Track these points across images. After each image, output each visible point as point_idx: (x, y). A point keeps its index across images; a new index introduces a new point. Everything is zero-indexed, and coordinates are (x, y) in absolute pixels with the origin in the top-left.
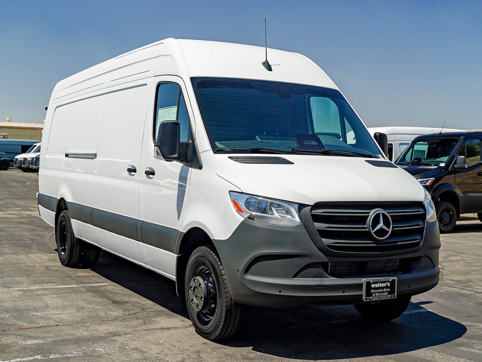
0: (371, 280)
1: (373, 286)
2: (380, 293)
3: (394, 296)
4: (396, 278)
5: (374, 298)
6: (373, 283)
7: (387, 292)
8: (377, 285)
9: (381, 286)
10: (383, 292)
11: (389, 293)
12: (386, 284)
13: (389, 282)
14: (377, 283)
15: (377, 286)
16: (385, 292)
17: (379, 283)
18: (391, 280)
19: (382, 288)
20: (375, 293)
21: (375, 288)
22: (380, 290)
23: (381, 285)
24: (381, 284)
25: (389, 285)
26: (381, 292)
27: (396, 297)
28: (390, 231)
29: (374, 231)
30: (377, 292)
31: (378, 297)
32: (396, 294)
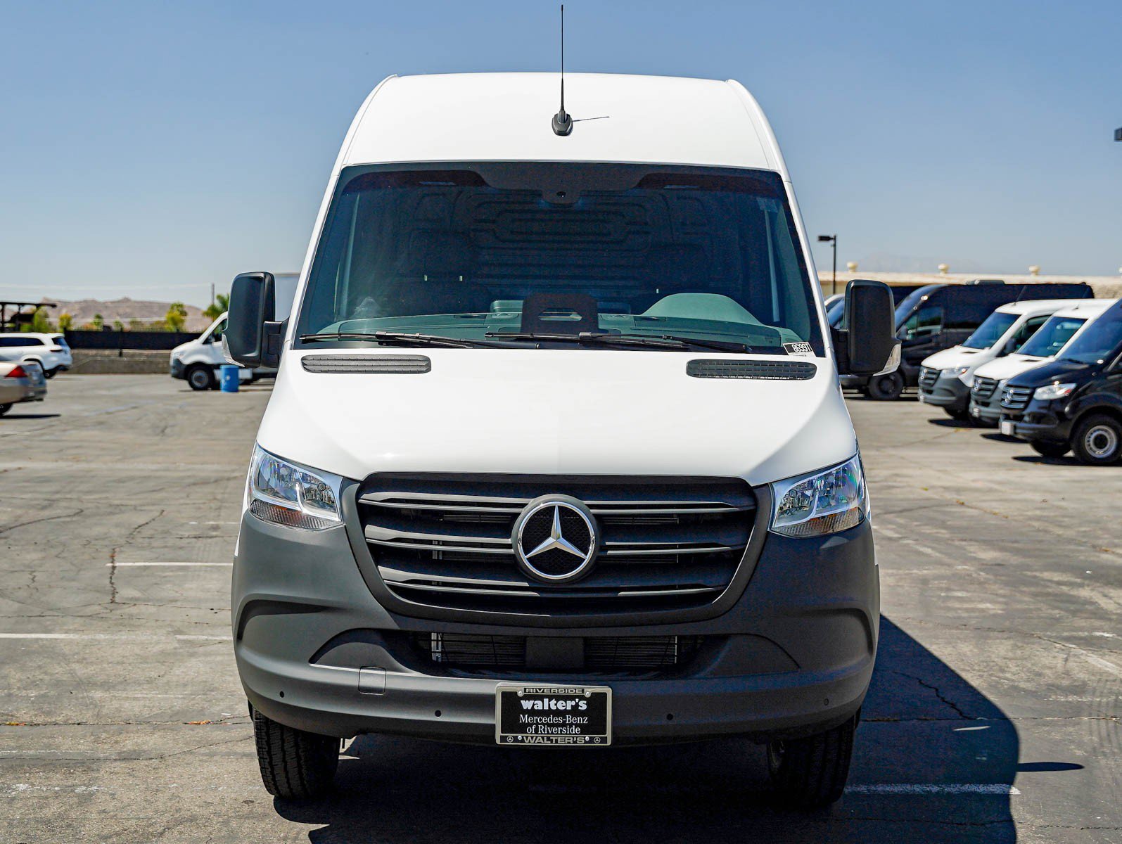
0: (518, 687)
1: (527, 705)
2: (549, 725)
3: (604, 741)
4: (608, 691)
5: (530, 739)
6: (527, 698)
7: (577, 725)
8: (539, 702)
9: (553, 708)
10: (564, 725)
11: (585, 730)
12: (573, 703)
13: (582, 698)
14: (541, 698)
15: (539, 705)
16: (571, 725)
17: (546, 700)
18: (587, 694)
19: (558, 713)
20: (533, 724)
21: (532, 712)
22: (552, 719)
23: (556, 705)
24: (553, 702)
25: (583, 706)
26: (557, 725)
27: (609, 743)
28: (588, 558)
29: (530, 555)
30: (543, 724)
31: (543, 738)
32: (609, 735)
